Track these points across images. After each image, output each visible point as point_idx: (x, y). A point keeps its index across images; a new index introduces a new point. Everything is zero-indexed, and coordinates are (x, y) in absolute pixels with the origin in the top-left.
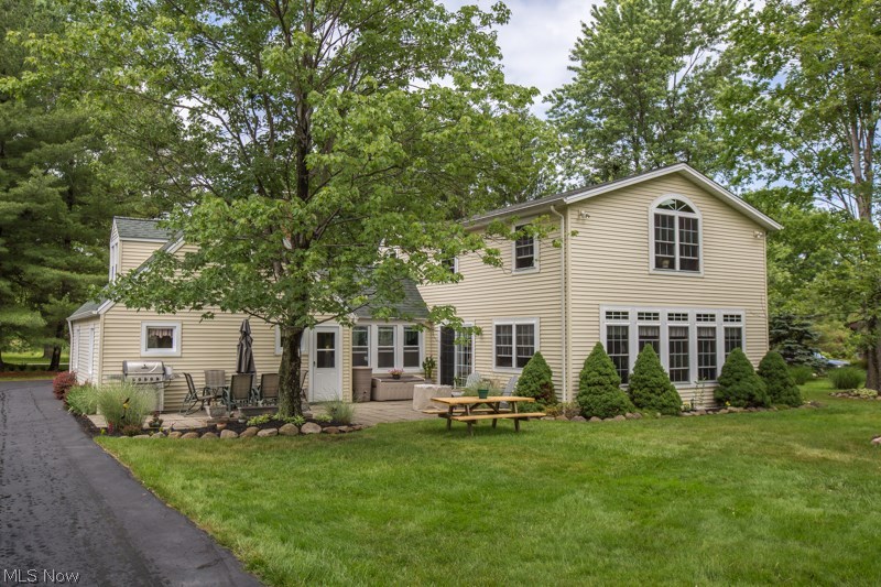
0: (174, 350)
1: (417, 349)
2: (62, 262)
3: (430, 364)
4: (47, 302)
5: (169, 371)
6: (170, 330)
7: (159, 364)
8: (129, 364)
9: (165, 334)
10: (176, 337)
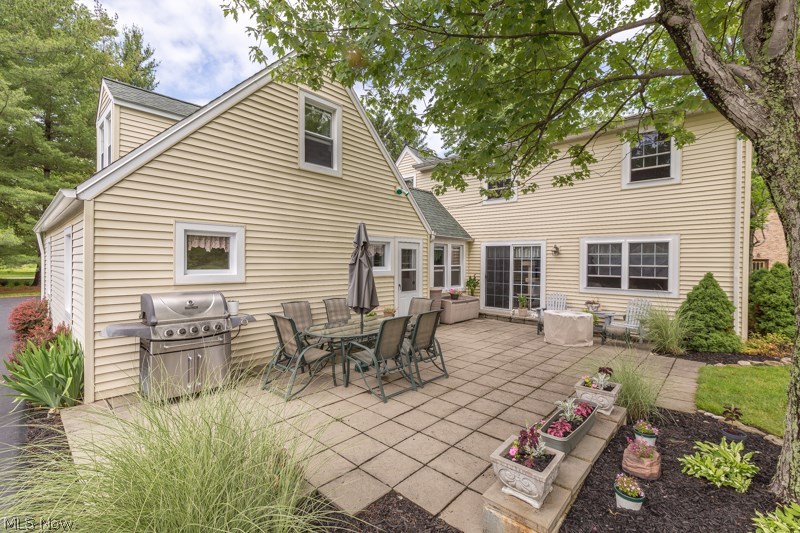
0: (234, 271)
1: (459, 268)
2: (41, 185)
3: (472, 283)
4: (23, 221)
5: (233, 309)
6: (225, 239)
7: (214, 299)
8: (157, 302)
9: (216, 245)
10: (235, 251)
